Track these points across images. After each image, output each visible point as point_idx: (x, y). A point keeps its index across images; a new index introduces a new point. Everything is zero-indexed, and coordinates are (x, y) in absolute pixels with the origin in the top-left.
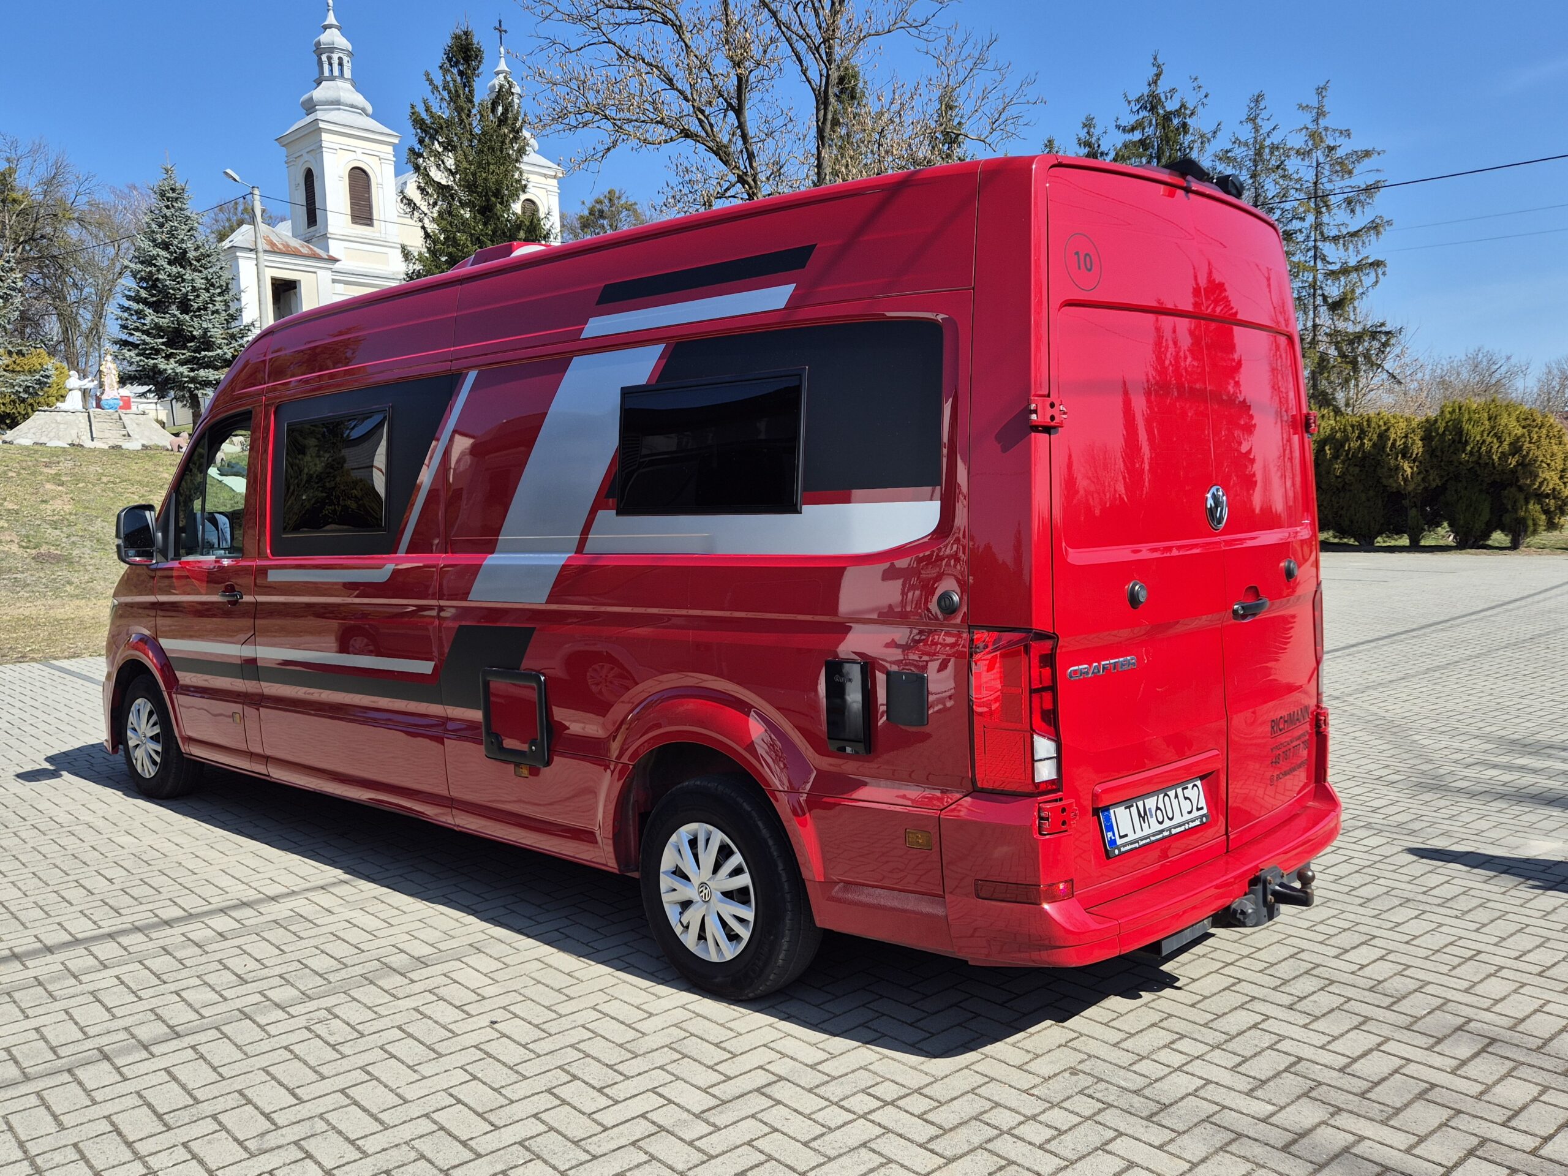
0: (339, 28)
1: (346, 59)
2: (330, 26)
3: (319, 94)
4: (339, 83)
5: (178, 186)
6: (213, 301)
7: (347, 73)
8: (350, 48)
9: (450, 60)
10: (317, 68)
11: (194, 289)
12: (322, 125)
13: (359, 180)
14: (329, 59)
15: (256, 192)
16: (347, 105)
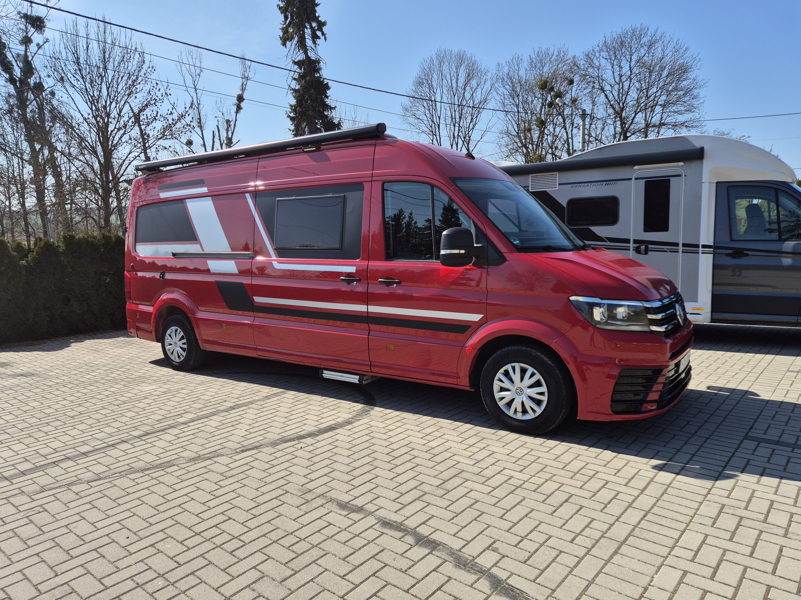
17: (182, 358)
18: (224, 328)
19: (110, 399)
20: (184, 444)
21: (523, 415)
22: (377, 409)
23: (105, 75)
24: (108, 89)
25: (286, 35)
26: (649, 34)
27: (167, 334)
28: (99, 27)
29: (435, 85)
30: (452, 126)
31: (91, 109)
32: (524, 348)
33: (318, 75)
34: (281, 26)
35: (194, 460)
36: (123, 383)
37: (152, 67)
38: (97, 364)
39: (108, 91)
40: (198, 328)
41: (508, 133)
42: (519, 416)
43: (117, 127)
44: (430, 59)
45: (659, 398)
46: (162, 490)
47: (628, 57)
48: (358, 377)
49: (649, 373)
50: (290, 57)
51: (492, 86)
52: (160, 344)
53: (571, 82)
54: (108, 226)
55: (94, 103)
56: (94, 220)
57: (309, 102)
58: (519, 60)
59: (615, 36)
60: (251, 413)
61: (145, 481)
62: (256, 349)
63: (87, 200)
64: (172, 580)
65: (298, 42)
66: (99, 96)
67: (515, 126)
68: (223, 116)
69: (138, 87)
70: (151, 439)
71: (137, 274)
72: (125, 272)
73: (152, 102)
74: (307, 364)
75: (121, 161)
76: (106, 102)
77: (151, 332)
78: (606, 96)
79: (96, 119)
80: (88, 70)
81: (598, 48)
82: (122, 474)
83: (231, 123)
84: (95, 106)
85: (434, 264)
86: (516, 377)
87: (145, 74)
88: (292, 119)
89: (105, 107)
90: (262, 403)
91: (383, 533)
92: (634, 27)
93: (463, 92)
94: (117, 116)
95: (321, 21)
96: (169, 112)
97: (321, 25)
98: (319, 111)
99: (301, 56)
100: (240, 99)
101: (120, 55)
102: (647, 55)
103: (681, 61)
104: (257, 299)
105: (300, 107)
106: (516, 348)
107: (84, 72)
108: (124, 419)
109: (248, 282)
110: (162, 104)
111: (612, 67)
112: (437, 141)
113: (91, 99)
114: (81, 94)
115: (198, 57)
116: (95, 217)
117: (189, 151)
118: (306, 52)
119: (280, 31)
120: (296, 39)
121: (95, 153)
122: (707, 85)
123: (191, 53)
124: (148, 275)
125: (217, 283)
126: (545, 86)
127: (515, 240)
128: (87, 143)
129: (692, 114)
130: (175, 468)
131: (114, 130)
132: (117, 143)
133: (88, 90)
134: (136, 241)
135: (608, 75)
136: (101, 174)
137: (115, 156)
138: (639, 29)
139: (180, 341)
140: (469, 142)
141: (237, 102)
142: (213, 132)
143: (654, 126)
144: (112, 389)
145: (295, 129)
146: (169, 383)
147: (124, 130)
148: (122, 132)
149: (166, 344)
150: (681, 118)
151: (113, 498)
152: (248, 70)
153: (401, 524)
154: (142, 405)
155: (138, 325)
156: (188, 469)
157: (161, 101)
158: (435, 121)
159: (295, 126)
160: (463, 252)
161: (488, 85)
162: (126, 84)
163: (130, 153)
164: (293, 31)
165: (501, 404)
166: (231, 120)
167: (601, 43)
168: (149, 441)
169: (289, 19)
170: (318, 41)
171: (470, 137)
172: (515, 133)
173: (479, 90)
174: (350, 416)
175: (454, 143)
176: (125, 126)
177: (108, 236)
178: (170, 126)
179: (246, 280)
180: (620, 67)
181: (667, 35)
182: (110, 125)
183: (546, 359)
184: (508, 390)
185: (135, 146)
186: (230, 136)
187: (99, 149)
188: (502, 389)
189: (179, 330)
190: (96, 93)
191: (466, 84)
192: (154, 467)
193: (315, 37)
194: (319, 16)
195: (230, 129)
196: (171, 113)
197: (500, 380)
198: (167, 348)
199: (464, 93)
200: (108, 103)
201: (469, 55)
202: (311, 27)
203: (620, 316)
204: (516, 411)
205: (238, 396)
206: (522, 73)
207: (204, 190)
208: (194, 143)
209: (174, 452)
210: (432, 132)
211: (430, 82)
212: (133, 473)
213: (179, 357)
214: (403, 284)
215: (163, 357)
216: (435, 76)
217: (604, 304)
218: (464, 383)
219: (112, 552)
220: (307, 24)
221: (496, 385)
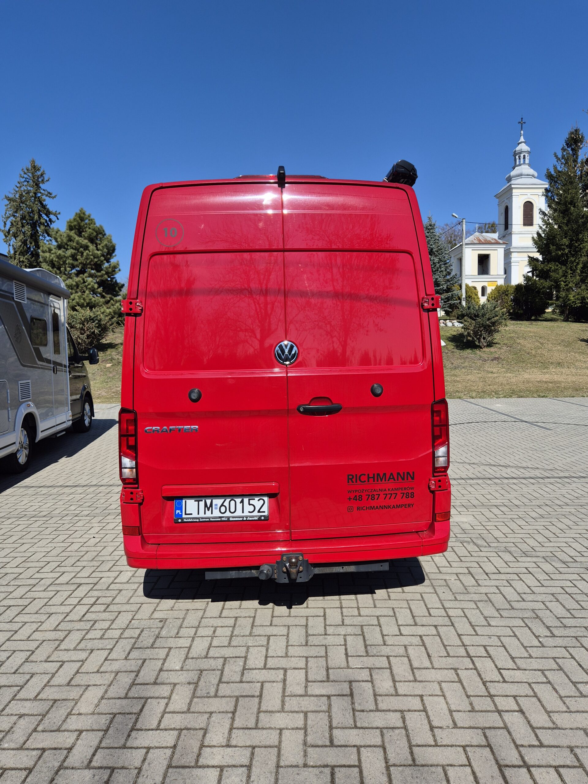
0: (525, 142)
1: (527, 155)
2: (521, 143)
3: (513, 173)
4: (523, 166)
5: (433, 223)
6: (440, 267)
7: (527, 161)
8: (529, 149)
9: (567, 144)
10: (514, 162)
11: (434, 263)
12: (513, 186)
13: (528, 207)
14: (519, 157)
15: (464, 221)
16: (525, 175)
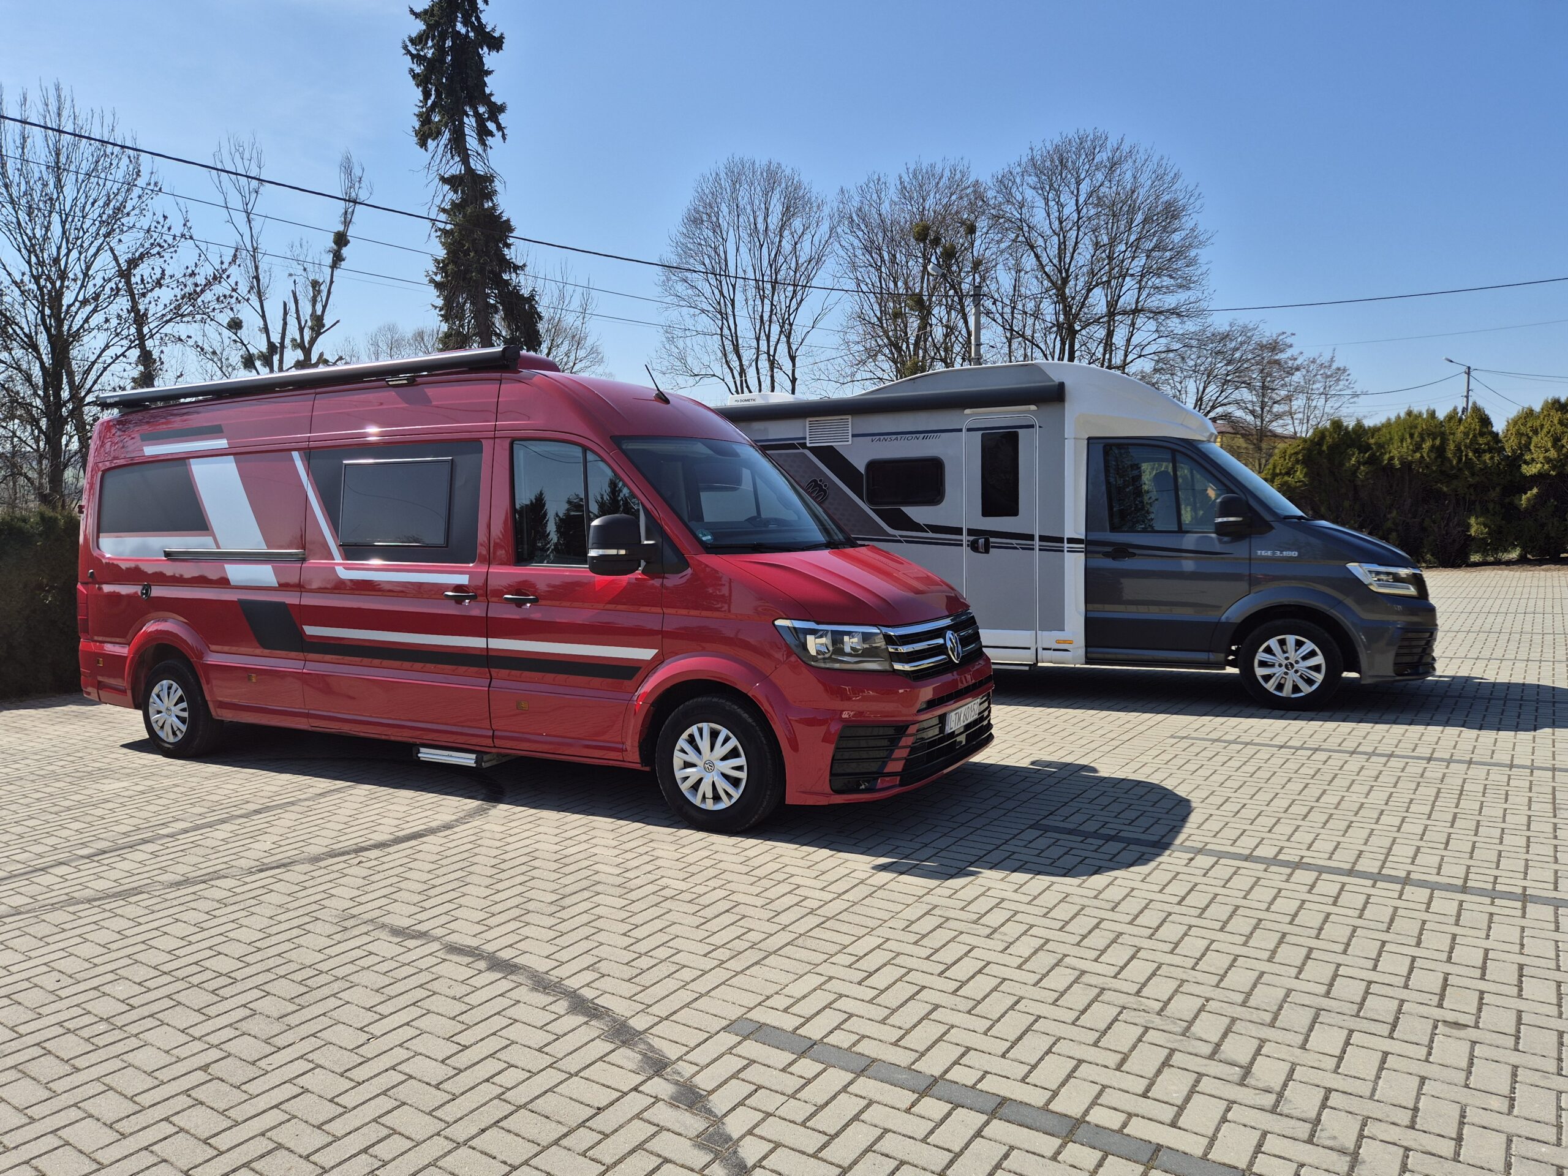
17: (180, 736)
18: (254, 680)
19: (44, 805)
20: (164, 864)
21: (714, 804)
22: (502, 806)
23: (58, 198)
24: (63, 223)
25: (426, 127)
26: (1109, 146)
27: (153, 695)
28: (47, 105)
29: (724, 225)
30: (758, 302)
31: (29, 263)
32: (715, 700)
33: (490, 204)
34: (417, 110)
35: (177, 884)
36: (68, 779)
37: (156, 184)
38: (23, 751)
39: (63, 227)
40: (208, 683)
41: (861, 317)
42: (710, 805)
43: (80, 298)
44: (714, 175)
45: (903, 770)
46: (119, 924)
47: (1073, 187)
48: (474, 756)
49: (891, 731)
50: (436, 168)
51: (832, 229)
52: (140, 713)
53: (971, 230)
54: (56, 492)
55: (35, 251)
56: (29, 479)
57: (472, 254)
58: (879, 184)
59: (1049, 147)
60: (288, 818)
61: (91, 914)
62: (308, 716)
63: (16, 439)
64: (120, 1025)
65: (450, 140)
66: (45, 238)
67: (876, 307)
68: (304, 274)
69: (124, 220)
70: (107, 859)
71: (100, 589)
72: (79, 586)
73: (154, 251)
74: (393, 738)
75: (87, 364)
76: (59, 248)
77: (124, 692)
78: (1037, 257)
79: (37, 283)
80: (23, 188)
81: (1018, 169)
82: (54, 907)
83: (322, 287)
84: (37, 256)
85: (578, 571)
86: (704, 744)
87: (140, 197)
88: (438, 286)
89: (56, 261)
90: (311, 803)
91: (445, 960)
92: (1081, 132)
93: (777, 239)
94: (81, 276)
95: (494, 103)
96: (189, 271)
97: (496, 110)
98: (492, 272)
99: (455, 168)
100: (341, 240)
101: (90, 158)
102: (1107, 184)
103: (1166, 197)
104: (310, 630)
105: (455, 263)
106: (704, 699)
107: (14, 191)
108: (64, 833)
109: (296, 601)
110: (174, 255)
111: (1047, 204)
112: (730, 330)
113: (28, 244)
114: (8, 233)
115: (255, 155)
116: (30, 474)
117: (235, 341)
118: (465, 160)
119: (416, 118)
120: (447, 135)
121: (35, 347)
122: (1212, 241)
123: (241, 149)
124: (124, 590)
125: (241, 602)
126: (924, 234)
127: (705, 535)
128: (16, 328)
129: (1190, 293)
130: (145, 896)
131: (73, 304)
132: (78, 330)
133: (23, 224)
134: (99, 530)
135: (1039, 217)
136: (46, 390)
137: (74, 353)
138: (1091, 136)
139: (176, 705)
140: (790, 333)
141: (335, 247)
142: (285, 304)
143: (1124, 313)
144: (48, 790)
145: (445, 304)
146: (154, 778)
147: (93, 306)
148: (89, 308)
149: (151, 710)
150: (1170, 301)
151: (40, 936)
152: (357, 185)
153: (477, 948)
154: (99, 812)
155: (100, 678)
156: (166, 896)
157: (172, 249)
158: (726, 294)
159: (445, 299)
160: (623, 552)
161: (825, 227)
162: (100, 216)
163: (107, 347)
164: (440, 121)
165: (684, 787)
166: (321, 281)
167: (1024, 160)
168: (106, 862)
169: (433, 97)
170: (490, 141)
171: (791, 325)
172: (875, 320)
173: (807, 237)
174: (454, 817)
175: (762, 334)
176: (96, 297)
177: (51, 518)
178: (192, 297)
179: (291, 598)
180: (1059, 204)
181: (1142, 151)
182: (67, 293)
183: (745, 716)
184: (693, 765)
185: (117, 335)
186: (319, 313)
187: (42, 340)
188: (687, 765)
189: (175, 685)
190: (39, 233)
191: (782, 226)
192: (108, 896)
193: (483, 133)
194: (491, 94)
195: (319, 299)
196: (193, 274)
197: (683, 751)
198: (154, 718)
199: (780, 241)
200: (64, 251)
201: (788, 172)
202: (477, 115)
203: (847, 649)
204: (704, 797)
205: (271, 794)
206: (885, 208)
207: (222, 443)
208: (244, 324)
209: (146, 875)
210: (720, 313)
211: (714, 219)
212: (74, 904)
213: (174, 733)
214: (541, 602)
215: (147, 736)
216: (724, 208)
217: (827, 631)
218: (632, 757)
219: (33, 998)
220: (467, 109)
221: (678, 759)
